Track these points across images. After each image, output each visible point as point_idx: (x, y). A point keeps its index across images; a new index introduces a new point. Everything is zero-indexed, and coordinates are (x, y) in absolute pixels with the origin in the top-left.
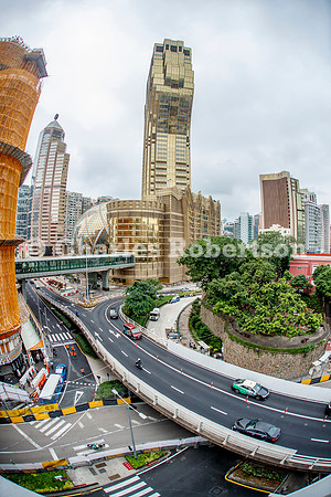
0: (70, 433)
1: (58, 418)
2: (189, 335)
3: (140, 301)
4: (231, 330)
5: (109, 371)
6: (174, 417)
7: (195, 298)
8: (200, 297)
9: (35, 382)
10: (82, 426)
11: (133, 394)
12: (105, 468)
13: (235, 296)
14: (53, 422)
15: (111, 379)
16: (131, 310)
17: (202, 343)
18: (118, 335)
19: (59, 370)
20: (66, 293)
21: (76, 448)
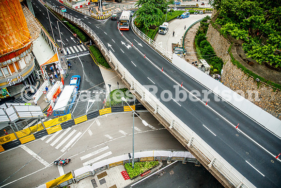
0: (80, 142)
1: (69, 129)
2: (193, 52)
3: (151, 13)
4: (235, 53)
5: (120, 80)
6: (170, 128)
7: (204, 16)
8: (210, 15)
9: (50, 95)
10: (91, 133)
11: (137, 101)
12: (106, 178)
13: (248, 20)
14: (65, 133)
15: (120, 86)
16: (142, 22)
17: (204, 62)
18: (129, 47)
19: (74, 81)
20: (78, 5)
21: (83, 158)
